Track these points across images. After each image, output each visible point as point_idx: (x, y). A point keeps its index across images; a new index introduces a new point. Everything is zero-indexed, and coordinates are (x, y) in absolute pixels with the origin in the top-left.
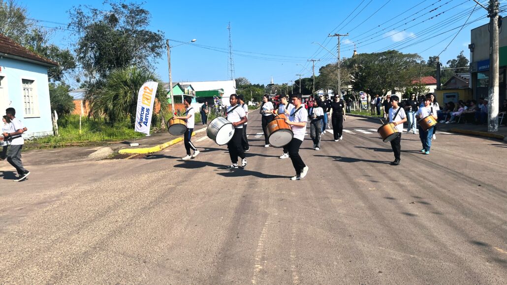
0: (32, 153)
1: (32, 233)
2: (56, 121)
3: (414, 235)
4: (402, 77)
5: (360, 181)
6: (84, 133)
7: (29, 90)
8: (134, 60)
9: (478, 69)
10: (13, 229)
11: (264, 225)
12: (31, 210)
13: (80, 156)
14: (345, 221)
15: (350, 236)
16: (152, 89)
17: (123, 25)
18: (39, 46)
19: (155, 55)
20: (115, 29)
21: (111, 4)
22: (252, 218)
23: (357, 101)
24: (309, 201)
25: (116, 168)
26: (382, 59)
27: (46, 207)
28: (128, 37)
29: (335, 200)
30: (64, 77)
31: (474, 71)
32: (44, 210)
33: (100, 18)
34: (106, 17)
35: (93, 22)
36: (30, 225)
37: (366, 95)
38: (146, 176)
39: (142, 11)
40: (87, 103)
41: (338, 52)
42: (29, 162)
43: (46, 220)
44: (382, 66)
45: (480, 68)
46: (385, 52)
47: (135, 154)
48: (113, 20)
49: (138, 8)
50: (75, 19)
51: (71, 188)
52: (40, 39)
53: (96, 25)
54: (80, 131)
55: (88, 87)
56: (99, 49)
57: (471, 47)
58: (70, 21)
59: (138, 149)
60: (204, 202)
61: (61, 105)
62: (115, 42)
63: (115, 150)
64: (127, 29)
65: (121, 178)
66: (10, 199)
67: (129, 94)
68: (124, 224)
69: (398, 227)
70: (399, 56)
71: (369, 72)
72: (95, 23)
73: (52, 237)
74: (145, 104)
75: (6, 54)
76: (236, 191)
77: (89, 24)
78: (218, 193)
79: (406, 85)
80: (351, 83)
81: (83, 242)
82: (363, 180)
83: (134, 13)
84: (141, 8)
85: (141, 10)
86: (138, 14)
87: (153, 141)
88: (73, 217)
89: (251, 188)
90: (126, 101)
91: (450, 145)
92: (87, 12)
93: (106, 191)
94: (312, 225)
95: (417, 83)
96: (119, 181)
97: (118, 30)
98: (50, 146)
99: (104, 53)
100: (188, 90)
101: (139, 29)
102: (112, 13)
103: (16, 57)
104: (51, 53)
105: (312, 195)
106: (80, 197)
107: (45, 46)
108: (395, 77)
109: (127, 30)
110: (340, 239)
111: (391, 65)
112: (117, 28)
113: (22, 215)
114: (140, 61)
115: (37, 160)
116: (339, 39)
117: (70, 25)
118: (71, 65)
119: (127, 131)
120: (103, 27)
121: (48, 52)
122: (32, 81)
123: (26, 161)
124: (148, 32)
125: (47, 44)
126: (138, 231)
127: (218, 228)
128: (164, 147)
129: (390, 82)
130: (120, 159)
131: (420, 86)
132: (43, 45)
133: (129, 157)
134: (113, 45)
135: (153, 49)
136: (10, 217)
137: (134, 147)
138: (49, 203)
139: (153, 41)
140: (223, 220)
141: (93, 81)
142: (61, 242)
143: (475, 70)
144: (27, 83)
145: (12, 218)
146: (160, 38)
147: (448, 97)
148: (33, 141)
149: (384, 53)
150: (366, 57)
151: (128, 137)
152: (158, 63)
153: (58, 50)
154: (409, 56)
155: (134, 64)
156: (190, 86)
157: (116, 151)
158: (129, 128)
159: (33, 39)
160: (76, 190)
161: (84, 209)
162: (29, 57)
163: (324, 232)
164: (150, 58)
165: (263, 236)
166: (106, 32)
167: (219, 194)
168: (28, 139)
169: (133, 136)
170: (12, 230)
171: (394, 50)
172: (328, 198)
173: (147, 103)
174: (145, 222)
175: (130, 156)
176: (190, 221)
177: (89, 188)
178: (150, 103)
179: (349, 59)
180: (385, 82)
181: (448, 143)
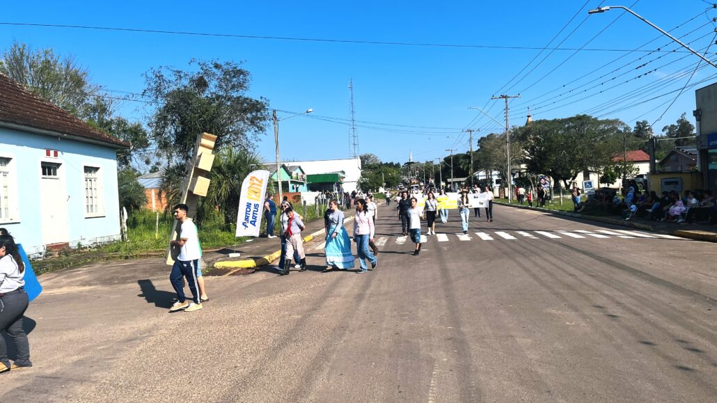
0: (97, 266)
1: (130, 382)
2: (125, 221)
3: (636, 392)
4: (598, 153)
5: (554, 311)
6: (163, 238)
7: (93, 180)
8: (228, 136)
9: (709, 144)
10: (104, 376)
11: (431, 375)
12: (119, 350)
13: (163, 271)
14: (540, 371)
15: (549, 392)
16: (262, 180)
17: (213, 90)
18: (102, 119)
19: (257, 129)
20: (203, 96)
21: (199, 64)
22: (414, 365)
23: (535, 186)
24: (486, 340)
25: (215, 289)
26: (568, 127)
27: (138, 346)
28: (220, 105)
29: (523, 341)
30: (133, 158)
31: (703, 148)
32: (138, 349)
33: (186, 82)
34: (192, 80)
35: (175, 88)
36: (125, 371)
37: (548, 179)
38: (259, 302)
39: (241, 72)
40: (163, 195)
41: (507, 120)
42: (96, 279)
43: (143, 363)
44: (568, 138)
45: (711, 143)
46: (573, 118)
47: (236, 268)
48: (201, 83)
49: (236, 68)
50: (152, 84)
51: (162, 319)
52: (103, 110)
53: (180, 92)
54: (157, 235)
55: (166, 174)
56: (182, 123)
57: (696, 113)
58: (146, 87)
59: (240, 261)
60: (345, 341)
61: (130, 199)
62: (203, 113)
63: (209, 263)
64: (220, 96)
65: (226, 305)
66: (88, 334)
67: (224, 186)
68: (247, 371)
69: (612, 379)
70: (593, 124)
71: (550, 146)
72: (179, 89)
73: (158, 388)
74: (252, 198)
75: (65, 135)
76: (384, 326)
77: (171, 89)
78: (361, 328)
79: (604, 163)
80: (525, 161)
81: (199, 395)
82: (557, 310)
83: (230, 75)
84: (238, 68)
85: (239, 70)
86: (235, 76)
87: (258, 249)
88: (178, 360)
89: (404, 320)
90: (221, 194)
91: (674, 257)
92: (168, 75)
93: (212, 323)
94: (496, 375)
95: (620, 161)
96: (225, 308)
97: (207, 97)
98: (121, 257)
99: (189, 128)
100: (297, 174)
101: (235, 95)
102: (200, 75)
103: (77, 138)
104: (117, 128)
105: (490, 332)
106: (179, 333)
107: (109, 120)
108: (588, 153)
109: (218, 97)
110: (536, 396)
111: (582, 136)
112: (206, 94)
113: (108, 357)
114: (236, 137)
115: (107, 277)
116: (506, 102)
117: (145, 91)
118: (144, 144)
119: (220, 235)
120: (189, 93)
121: (113, 127)
122: (97, 169)
123: (92, 278)
124: (247, 99)
125: (113, 117)
126: (268, 382)
127: (371, 378)
128: (274, 258)
129: (581, 160)
130: (217, 277)
131: (625, 165)
132: (107, 118)
133: (229, 273)
134: (200, 117)
135: (252, 122)
136: (94, 360)
137: (234, 259)
138: (140, 340)
139: (254, 111)
140: (375, 366)
141: (173, 164)
142: (171, 395)
143: (704, 146)
144: (90, 172)
145: (97, 361)
146: (264, 107)
147: (667, 183)
148: (96, 250)
149: (570, 119)
150: (546, 125)
151: (223, 244)
152: (260, 140)
153: (125, 124)
154: (607, 122)
155: (228, 142)
156: (300, 167)
157: (211, 265)
158: (223, 230)
159: (94, 110)
160: (171, 322)
161: (188, 348)
162: (94, 137)
163: (514, 385)
164: (249, 134)
165: (433, 390)
166: (191, 99)
167: (362, 330)
168: (90, 247)
169: (229, 242)
170: (102, 378)
171: (585, 115)
172: (512, 336)
173: (255, 197)
174: (274, 369)
175: (229, 271)
176: (332, 368)
177: (187, 319)
178: (259, 197)
179: (520, 128)
180: (572, 160)
181: (672, 253)
